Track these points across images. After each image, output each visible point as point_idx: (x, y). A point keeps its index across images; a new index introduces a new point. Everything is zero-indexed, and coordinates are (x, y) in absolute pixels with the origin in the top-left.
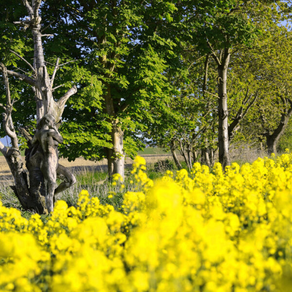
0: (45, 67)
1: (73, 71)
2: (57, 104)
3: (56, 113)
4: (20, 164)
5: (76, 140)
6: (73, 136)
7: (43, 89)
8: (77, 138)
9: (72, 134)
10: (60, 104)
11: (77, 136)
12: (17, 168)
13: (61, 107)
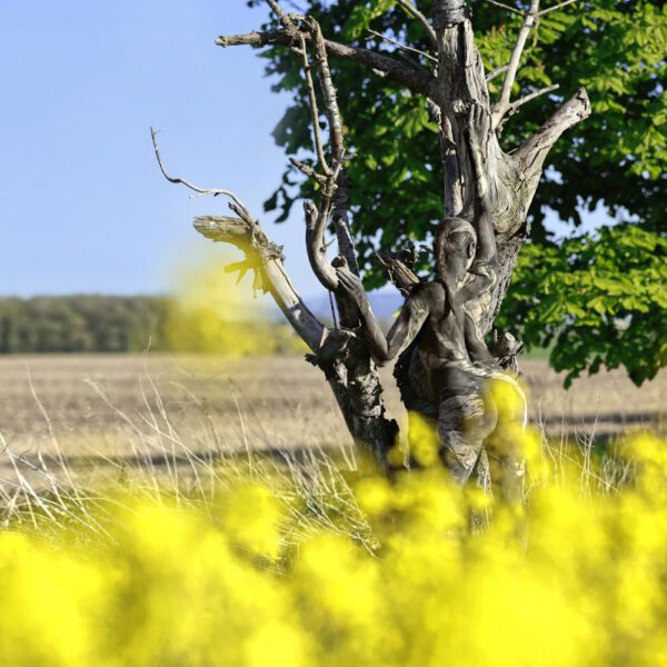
0: (468, 25)
1: (629, 27)
2: (514, 163)
3: (509, 197)
4: (370, 390)
5: (648, 295)
6: (637, 281)
7: (459, 106)
8: (652, 289)
9: (634, 272)
10: (523, 160)
11: (652, 281)
12: (362, 405)
13: (529, 173)
